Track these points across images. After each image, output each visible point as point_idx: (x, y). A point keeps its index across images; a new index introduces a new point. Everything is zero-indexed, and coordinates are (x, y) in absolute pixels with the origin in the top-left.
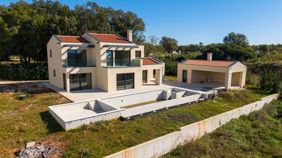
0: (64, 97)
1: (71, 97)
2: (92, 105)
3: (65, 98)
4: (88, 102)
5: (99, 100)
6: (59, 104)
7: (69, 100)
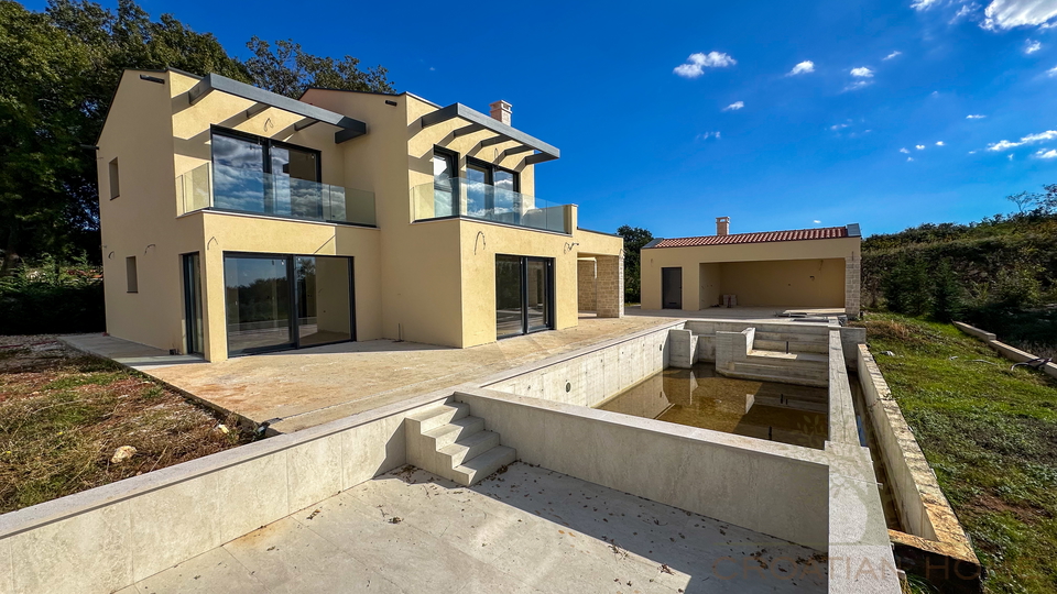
0: (176, 391)
1: (241, 389)
2: (443, 434)
3: (189, 398)
4: (400, 418)
5: (470, 388)
6: (106, 470)
7: (219, 415)
